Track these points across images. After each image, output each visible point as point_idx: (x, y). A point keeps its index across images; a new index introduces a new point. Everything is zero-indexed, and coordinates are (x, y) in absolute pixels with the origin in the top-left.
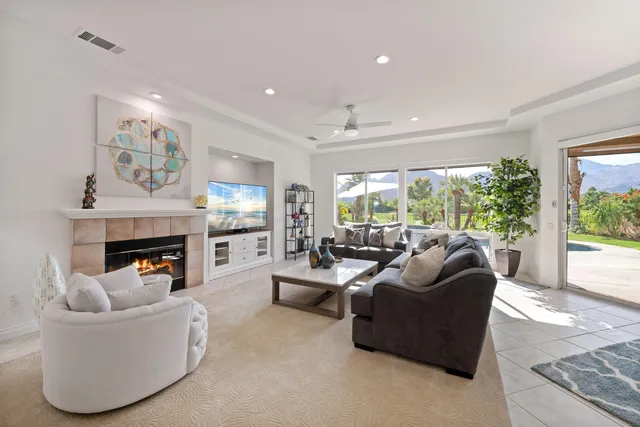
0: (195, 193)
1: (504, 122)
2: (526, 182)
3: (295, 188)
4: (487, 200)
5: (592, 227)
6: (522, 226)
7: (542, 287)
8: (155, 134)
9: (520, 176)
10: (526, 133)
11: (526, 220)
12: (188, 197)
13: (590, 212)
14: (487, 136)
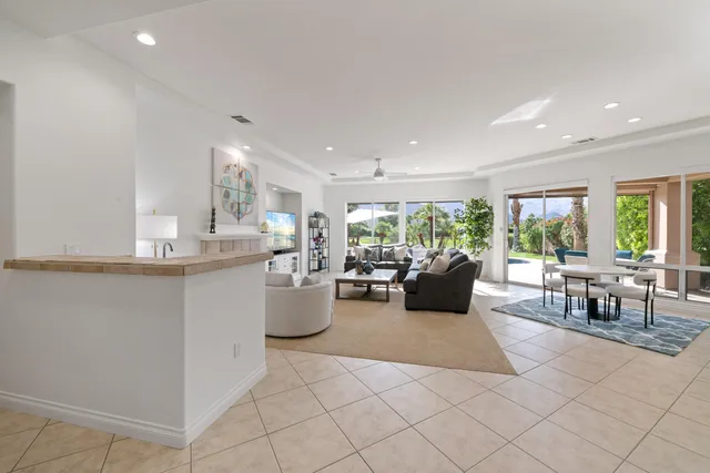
0: (261, 221)
1: (473, 173)
2: (486, 214)
3: (317, 215)
4: (463, 227)
5: (527, 246)
6: (483, 244)
7: (495, 282)
8: (240, 175)
9: (482, 211)
10: (485, 181)
11: (486, 240)
12: (256, 224)
13: (526, 235)
14: (461, 181)
